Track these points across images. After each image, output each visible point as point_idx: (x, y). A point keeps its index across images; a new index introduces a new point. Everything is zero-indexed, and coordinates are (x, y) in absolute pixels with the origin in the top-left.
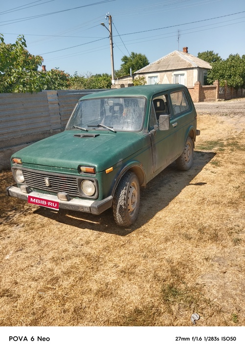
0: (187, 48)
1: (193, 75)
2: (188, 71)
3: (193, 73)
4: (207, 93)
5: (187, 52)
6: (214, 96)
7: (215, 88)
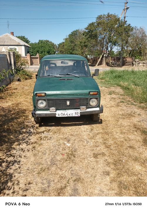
0: (13, 33)
1: (21, 49)
2: (19, 47)
3: (21, 48)
4: (34, 60)
5: (13, 35)
6: (38, 63)
7: (37, 58)
